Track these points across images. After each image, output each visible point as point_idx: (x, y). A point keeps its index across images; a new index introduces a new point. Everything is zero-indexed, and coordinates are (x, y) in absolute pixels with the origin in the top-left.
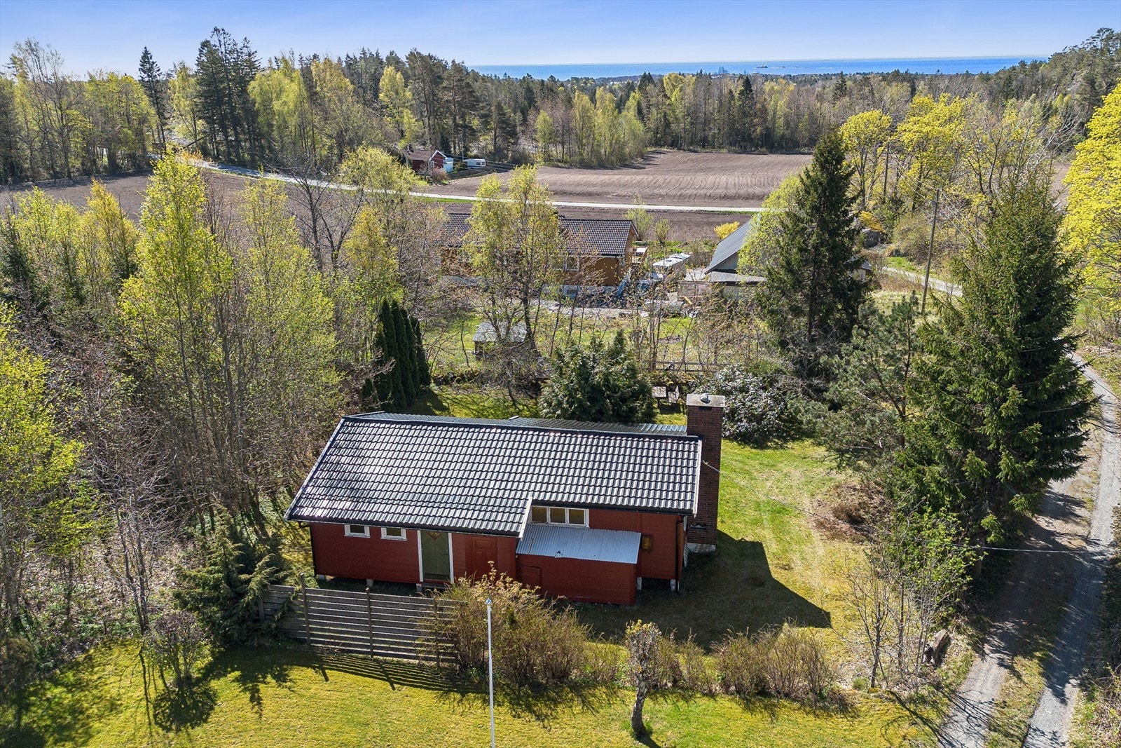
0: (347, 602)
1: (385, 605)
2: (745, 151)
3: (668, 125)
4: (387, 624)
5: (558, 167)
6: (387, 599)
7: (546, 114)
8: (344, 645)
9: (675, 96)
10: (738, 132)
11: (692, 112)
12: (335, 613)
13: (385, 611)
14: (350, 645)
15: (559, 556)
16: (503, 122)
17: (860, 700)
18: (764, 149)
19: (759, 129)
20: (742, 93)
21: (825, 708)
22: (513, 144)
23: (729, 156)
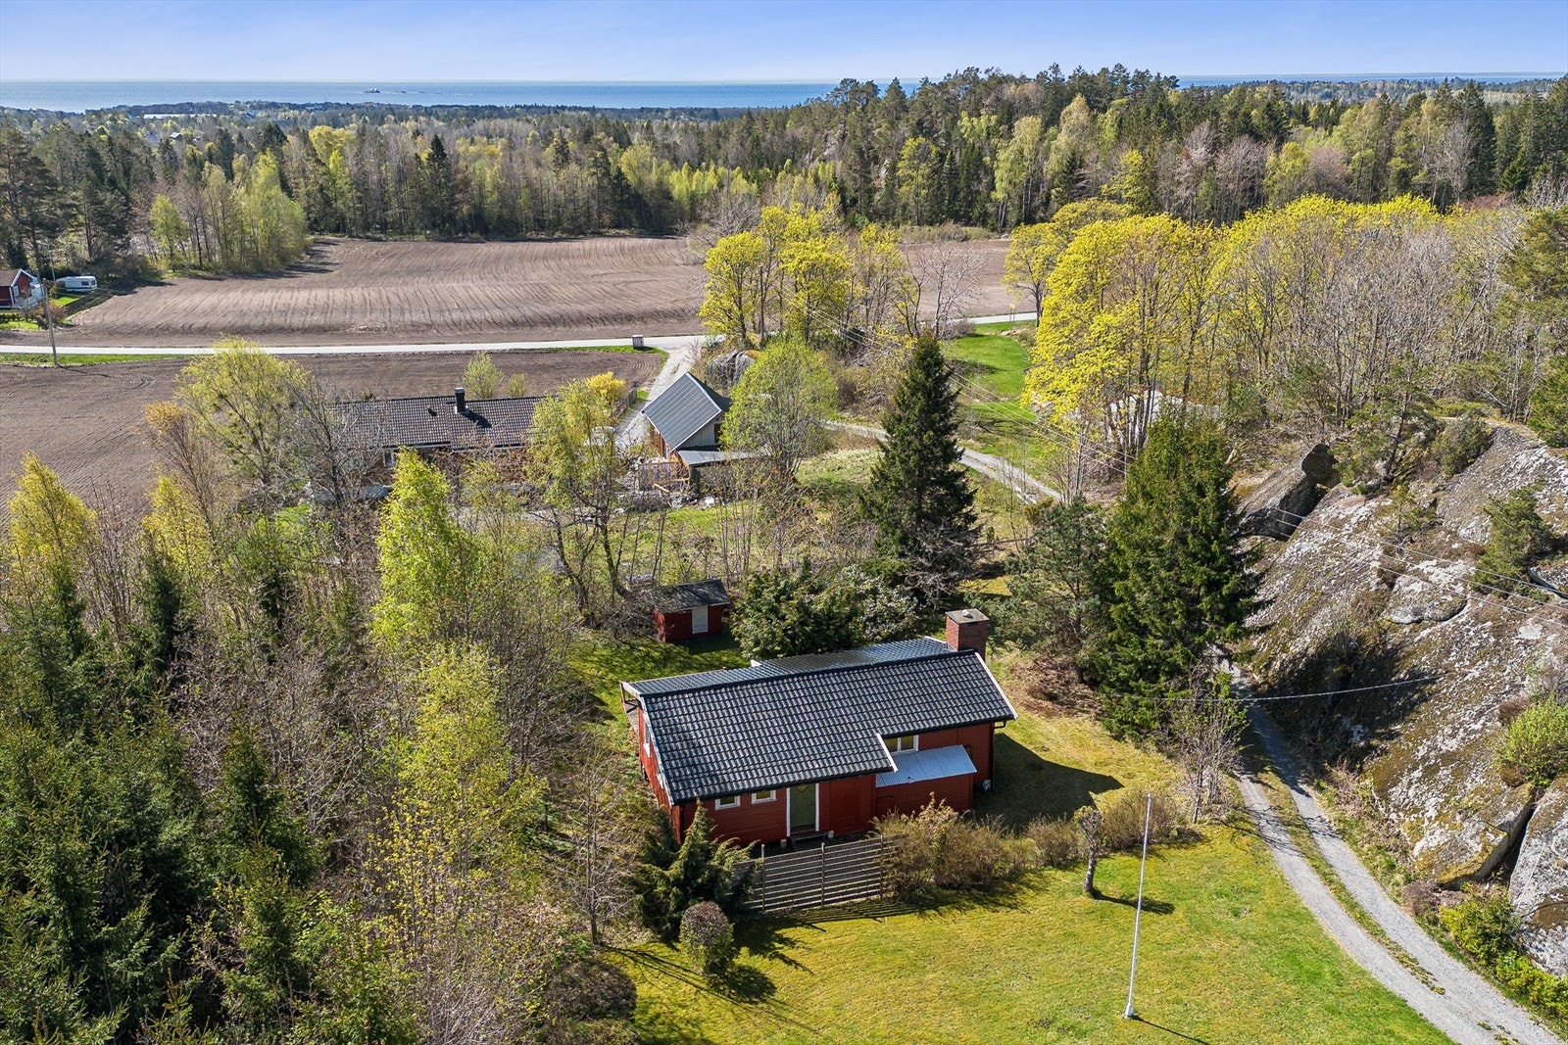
0: (802, 861)
1: (837, 854)
2: (449, 238)
3: (327, 202)
4: (838, 872)
5: (197, 277)
6: (839, 848)
7: (163, 198)
8: (797, 903)
9: (333, 161)
10: (434, 212)
11: (360, 182)
12: (790, 874)
13: (837, 861)
14: (802, 902)
15: (911, 781)
16: (101, 215)
17: (1205, 831)
18: (476, 235)
19: (465, 208)
20: (431, 157)
21: (1188, 843)
22: (121, 246)
23: (432, 245)
